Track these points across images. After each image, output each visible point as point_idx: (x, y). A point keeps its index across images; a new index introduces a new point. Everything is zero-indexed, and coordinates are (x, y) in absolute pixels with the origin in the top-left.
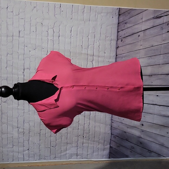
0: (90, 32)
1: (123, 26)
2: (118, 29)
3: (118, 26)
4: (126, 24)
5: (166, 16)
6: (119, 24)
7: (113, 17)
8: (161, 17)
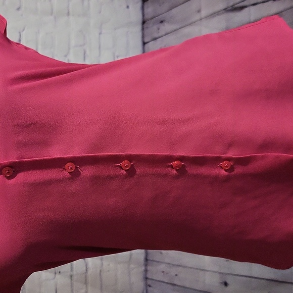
0: (73, 43)
1: (155, 28)
2: (143, 37)
3: (143, 29)
4: (162, 25)
5: (254, 5)
6: (144, 22)
7: (128, 7)
8: (242, 8)
